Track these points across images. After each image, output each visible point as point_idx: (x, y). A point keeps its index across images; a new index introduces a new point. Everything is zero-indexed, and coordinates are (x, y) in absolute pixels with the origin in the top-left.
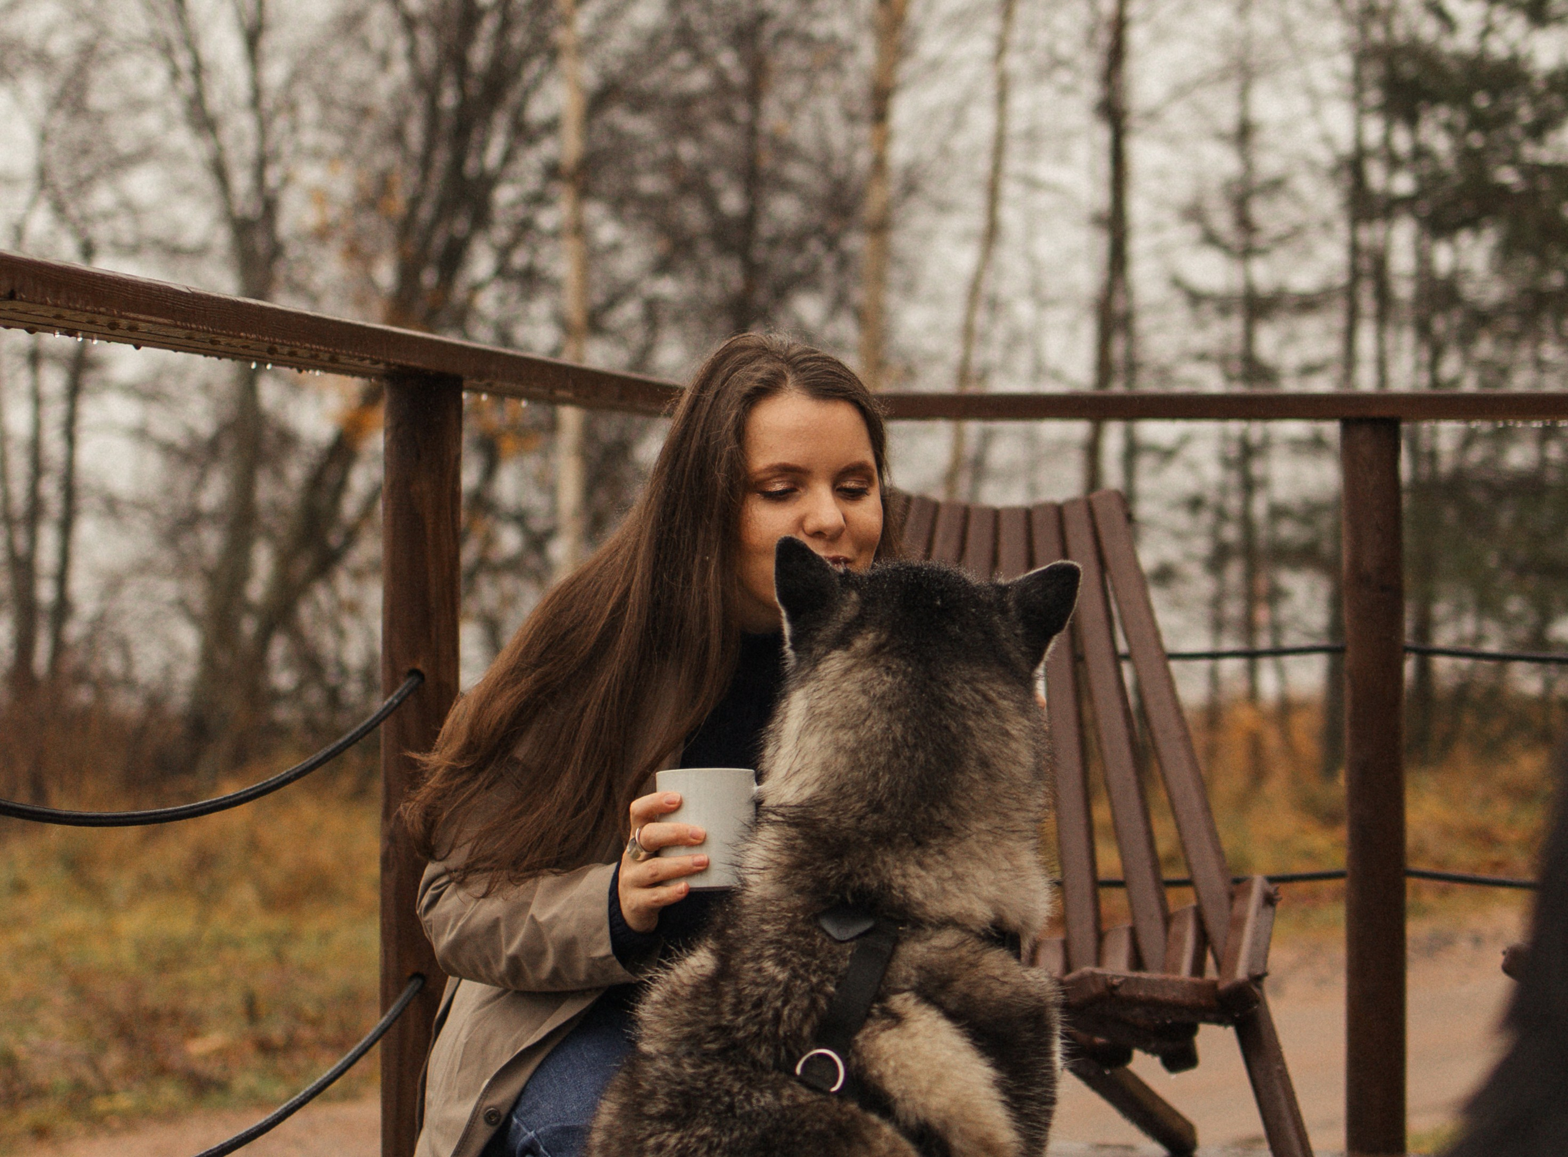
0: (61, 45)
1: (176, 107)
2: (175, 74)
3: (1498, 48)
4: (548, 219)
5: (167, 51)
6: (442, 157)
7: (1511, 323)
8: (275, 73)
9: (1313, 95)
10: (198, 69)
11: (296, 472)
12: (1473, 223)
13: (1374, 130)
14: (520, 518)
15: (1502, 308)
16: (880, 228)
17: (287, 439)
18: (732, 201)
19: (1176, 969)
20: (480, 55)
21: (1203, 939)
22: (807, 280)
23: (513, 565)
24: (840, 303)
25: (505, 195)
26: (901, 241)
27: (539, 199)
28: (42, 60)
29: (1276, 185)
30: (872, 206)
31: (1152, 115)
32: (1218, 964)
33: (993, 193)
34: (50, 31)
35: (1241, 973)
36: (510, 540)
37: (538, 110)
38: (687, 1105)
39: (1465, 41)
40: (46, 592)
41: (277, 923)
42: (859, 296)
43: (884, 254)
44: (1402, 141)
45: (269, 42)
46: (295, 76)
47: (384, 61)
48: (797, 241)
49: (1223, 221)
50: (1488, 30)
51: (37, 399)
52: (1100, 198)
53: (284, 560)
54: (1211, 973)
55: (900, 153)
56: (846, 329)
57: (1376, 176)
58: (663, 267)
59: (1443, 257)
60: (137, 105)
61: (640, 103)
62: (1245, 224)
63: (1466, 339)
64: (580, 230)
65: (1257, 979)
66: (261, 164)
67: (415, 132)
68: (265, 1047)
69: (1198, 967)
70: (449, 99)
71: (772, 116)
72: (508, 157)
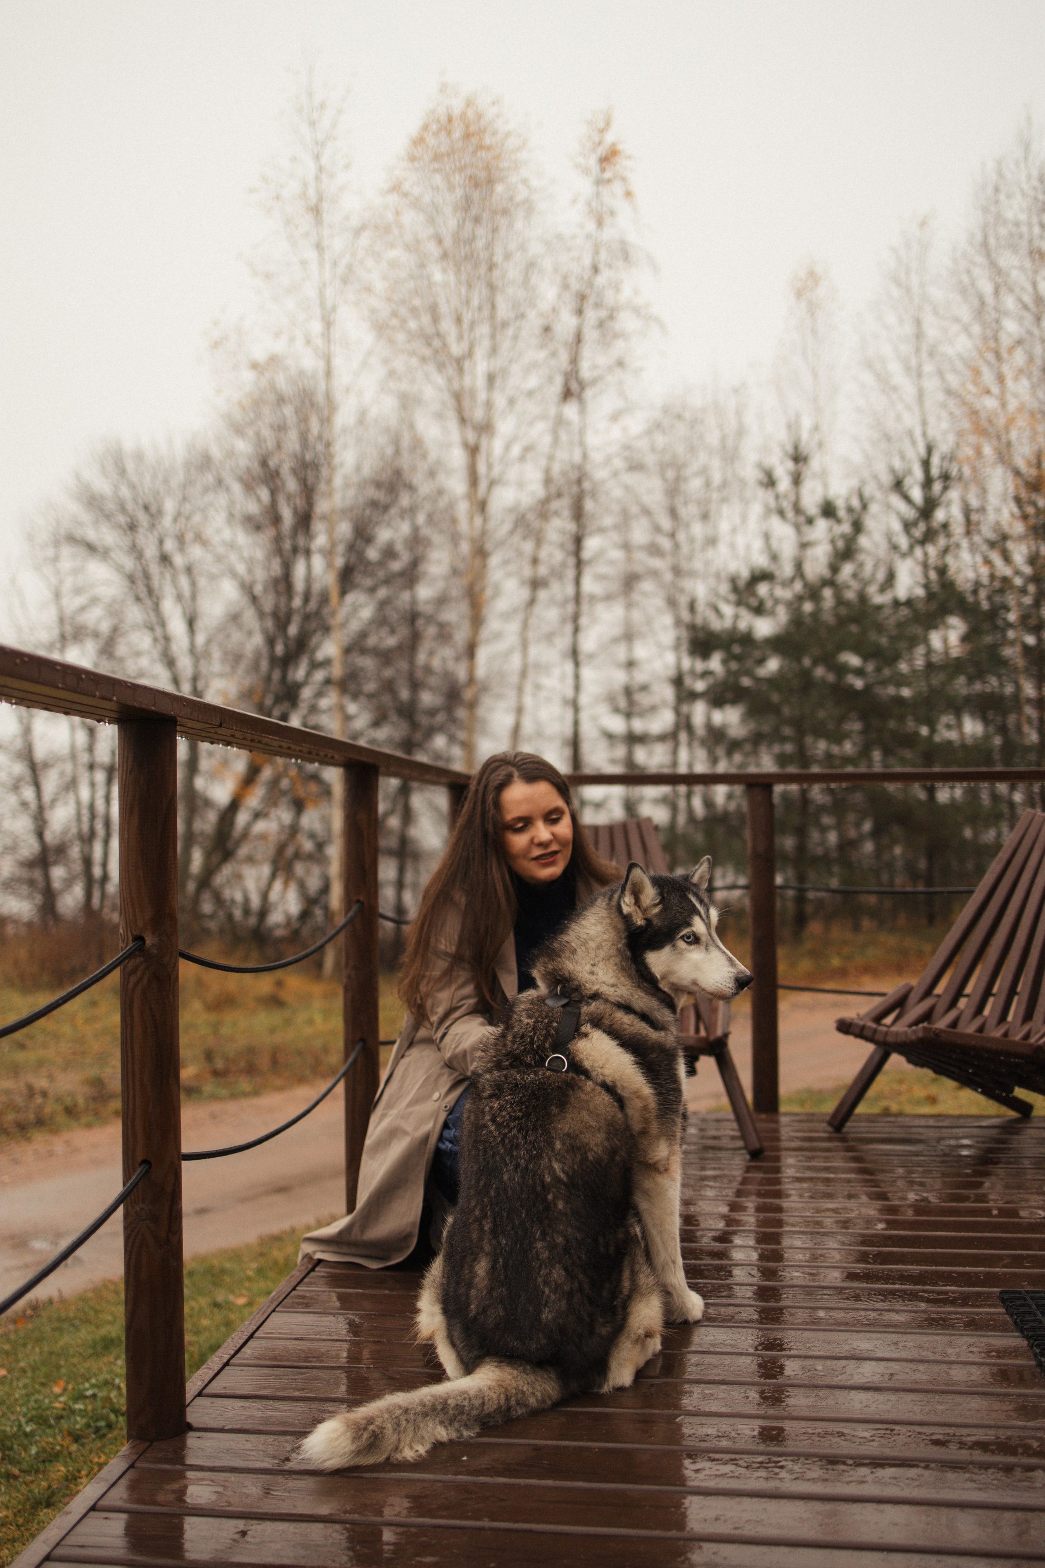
0: (105, 627)
1: (156, 653)
2: (155, 640)
3: (742, 626)
4: (324, 703)
5: (151, 629)
6: (276, 675)
7: (748, 747)
8: (200, 639)
9: (659, 646)
10: (167, 639)
11: (212, 817)
12: (734, 702)
13: (687, 663)
14: (312, 836)
15: (745, 740)
16: (472, 705)
17: (208, 803)
18: (405, 694)
19: (688, 1030)
20: (293, 630)
21: (698, 1017)
22: (441, 729)
23: (310, 857)
24: (452, 739)
25: (306, 693)
26: (481, 711)
27: (319, 694)
28: (96, 635)
29: (644, 688)
30: (468, 694)
31: (591, 656)
32: (706, 1029)
33: (520, 690)
34: (99, 620)
35: (719, 1032)
36: (308, 846)
37: (320, 656)
38: (499, 1089)
39: (728, 623)
40: (97, 871)
41: (212, 1017)
42: (462, 735)
43: (473, 718)
44: (700, 666)
45: (200, 624)
46: (209, 642)
47: (250, 633)
48: (432, 712)
49: (622, 703)
50: (736, 617)
51: (93, 785)
52: (569, 693)
53: (208, 855)
54: (703, 1033)
55: (481, 672)
56: (457, 752)
57: (688, 681)
58: (376, 723)
59: (718, 717)
60: (138, 654)
61: (363, 651)
62: (631, 702)
63: (729, 753)
64: (342, 708)
65: (726, 1035)
66: (195, 679)
67: (264, 665)
68: (216, 1073)
69: (697, 1030)
70: (279, 649)
71: (421, 658)
72: (309, 674)
